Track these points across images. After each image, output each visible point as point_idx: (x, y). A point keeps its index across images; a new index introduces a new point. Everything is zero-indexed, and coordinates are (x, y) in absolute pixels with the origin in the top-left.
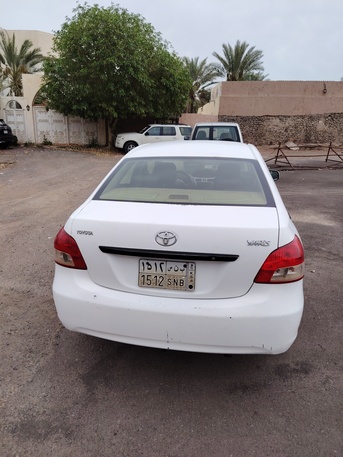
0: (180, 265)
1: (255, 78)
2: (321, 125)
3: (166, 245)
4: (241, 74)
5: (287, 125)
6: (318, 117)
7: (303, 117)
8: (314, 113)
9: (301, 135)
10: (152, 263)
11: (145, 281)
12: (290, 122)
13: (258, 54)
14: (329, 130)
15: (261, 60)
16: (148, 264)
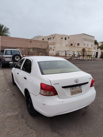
0: (79, 87)
1: (6, 36)
2: (31, 50)
3: (77, 82)
4: (3, 34)
5: (23, 50)
6: (30, 48)
7: (26, 48)
8: (29, 47)
9: (27, 53)
10: (73, 88)
11: (73, 93)
12: (23, 49)
13: (8, 29)
14: (33, 52)
15: (9, 31)
16: (73, 89)
